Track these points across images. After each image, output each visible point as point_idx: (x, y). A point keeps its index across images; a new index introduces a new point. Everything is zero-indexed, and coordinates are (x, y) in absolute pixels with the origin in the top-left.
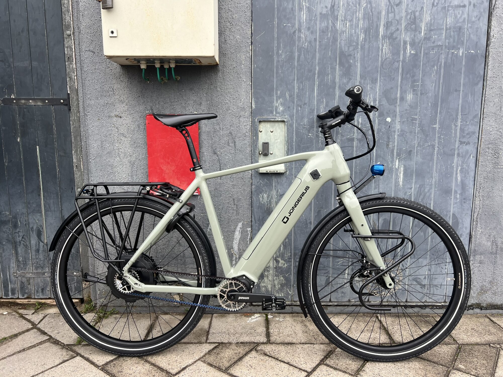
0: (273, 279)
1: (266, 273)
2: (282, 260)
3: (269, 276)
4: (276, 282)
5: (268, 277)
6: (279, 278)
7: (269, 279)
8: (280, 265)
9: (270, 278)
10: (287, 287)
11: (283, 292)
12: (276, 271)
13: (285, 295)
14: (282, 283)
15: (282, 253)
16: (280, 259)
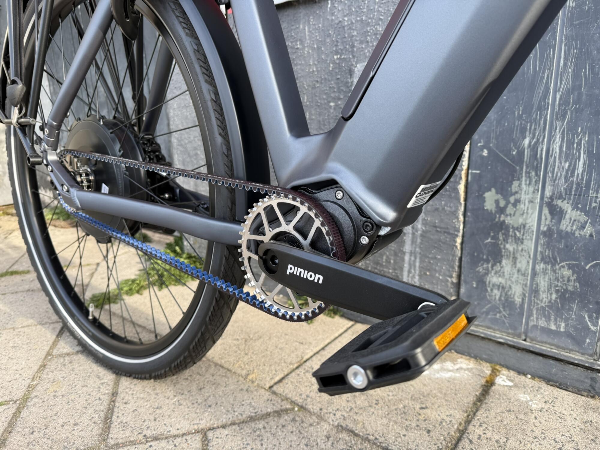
0: (533, 269)
1: (510, 247)
2: (575, 207)
3: (518, 255)
4: (543, 282)
5: (515, 259)
6: (554, 271)
7: (518, 265)
8: (565, 225)
9: (523, 263)
10: (583, 306)
11: (566, 320)
12: (548, 245)
13: (571, 330)
14: (566, 291)
15: (578, 184)
16: (566, 206)
